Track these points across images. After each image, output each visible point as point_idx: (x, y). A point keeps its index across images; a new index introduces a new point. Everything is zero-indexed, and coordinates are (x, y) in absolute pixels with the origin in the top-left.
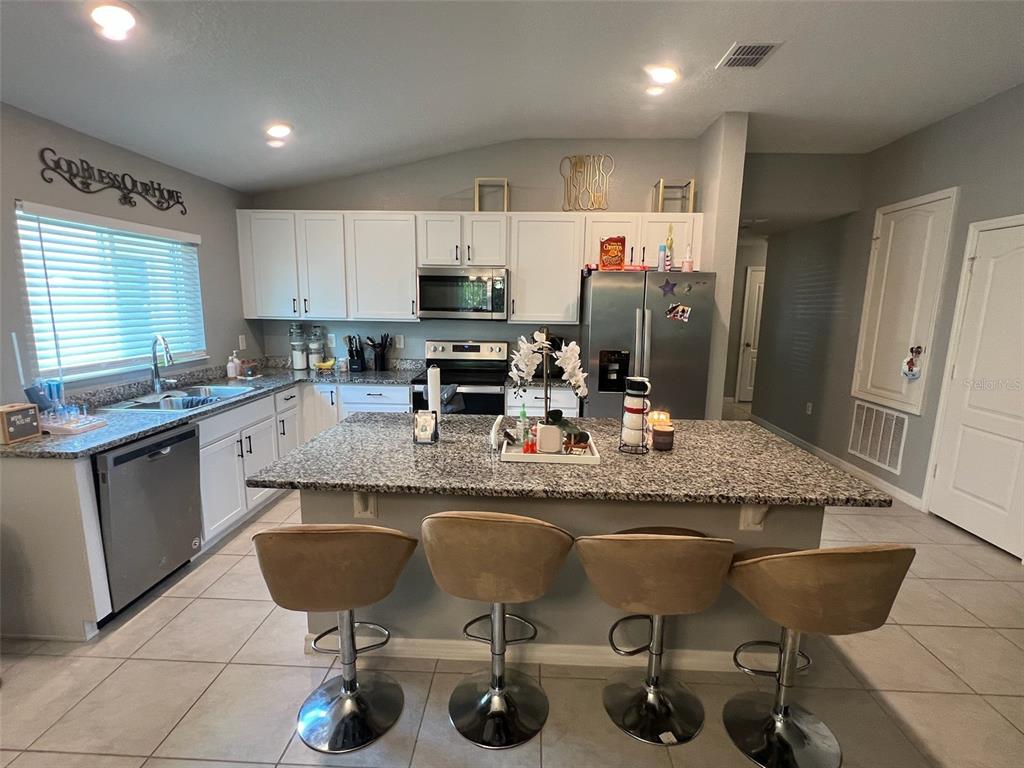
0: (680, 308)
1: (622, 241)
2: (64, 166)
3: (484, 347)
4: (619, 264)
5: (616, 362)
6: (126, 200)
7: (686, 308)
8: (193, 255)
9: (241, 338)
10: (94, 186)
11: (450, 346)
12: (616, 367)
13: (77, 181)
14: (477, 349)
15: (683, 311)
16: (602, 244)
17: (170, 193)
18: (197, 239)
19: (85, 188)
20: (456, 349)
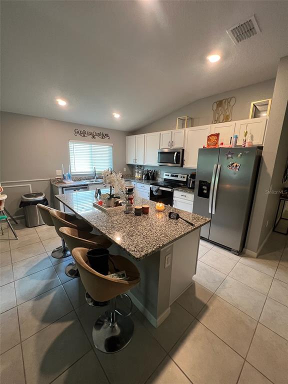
0: (235, 165)
1: (218, 135)
2: (79, 132)
3: (180, 175)
4: (215, 145)
5: (205, 186)
6: (94, 137)
7: (238, 165)
8: (111, 148)
9: (125, 169)
10: (86, 135)
11: (170, 175)
12: (206, 188)
13: (82, 135)
14: (177, 176)
15: (236, 166)
16: (208, 137)
17: (106, 135)
18: (112, 145)
19: (84, 136)
20: (172, 176)
